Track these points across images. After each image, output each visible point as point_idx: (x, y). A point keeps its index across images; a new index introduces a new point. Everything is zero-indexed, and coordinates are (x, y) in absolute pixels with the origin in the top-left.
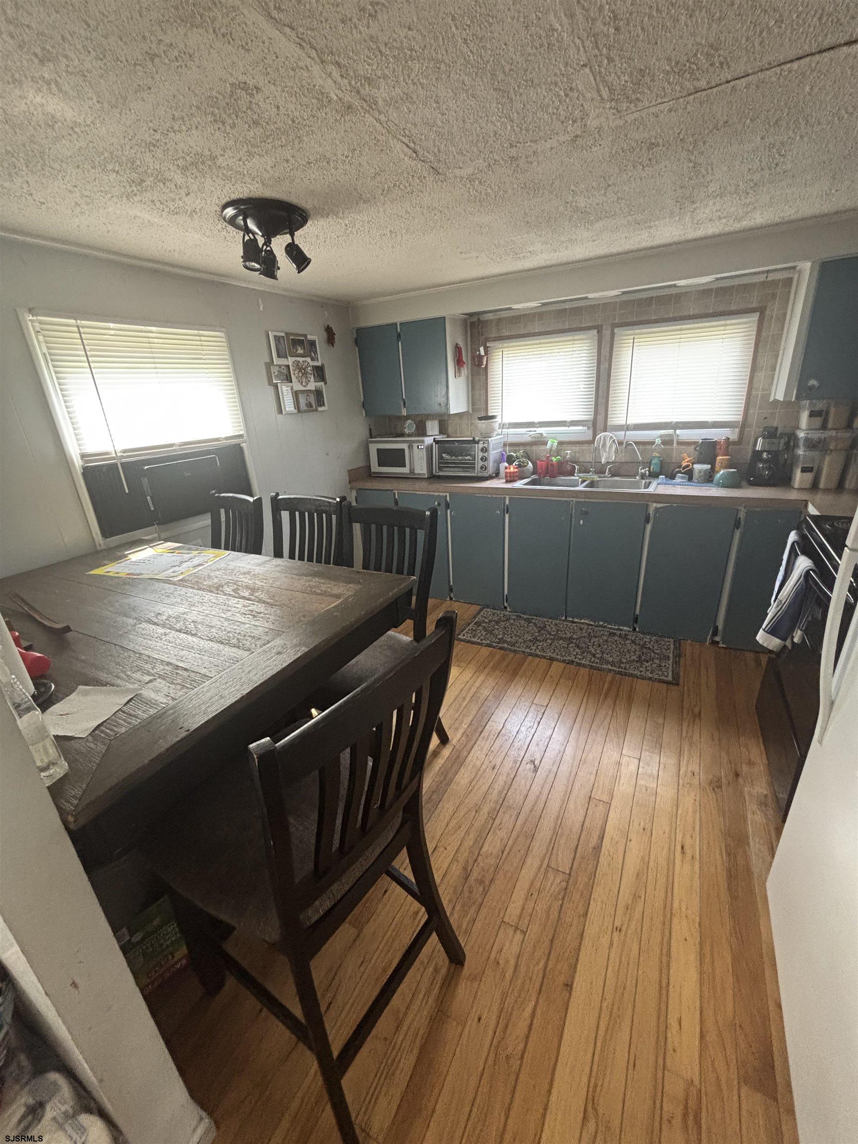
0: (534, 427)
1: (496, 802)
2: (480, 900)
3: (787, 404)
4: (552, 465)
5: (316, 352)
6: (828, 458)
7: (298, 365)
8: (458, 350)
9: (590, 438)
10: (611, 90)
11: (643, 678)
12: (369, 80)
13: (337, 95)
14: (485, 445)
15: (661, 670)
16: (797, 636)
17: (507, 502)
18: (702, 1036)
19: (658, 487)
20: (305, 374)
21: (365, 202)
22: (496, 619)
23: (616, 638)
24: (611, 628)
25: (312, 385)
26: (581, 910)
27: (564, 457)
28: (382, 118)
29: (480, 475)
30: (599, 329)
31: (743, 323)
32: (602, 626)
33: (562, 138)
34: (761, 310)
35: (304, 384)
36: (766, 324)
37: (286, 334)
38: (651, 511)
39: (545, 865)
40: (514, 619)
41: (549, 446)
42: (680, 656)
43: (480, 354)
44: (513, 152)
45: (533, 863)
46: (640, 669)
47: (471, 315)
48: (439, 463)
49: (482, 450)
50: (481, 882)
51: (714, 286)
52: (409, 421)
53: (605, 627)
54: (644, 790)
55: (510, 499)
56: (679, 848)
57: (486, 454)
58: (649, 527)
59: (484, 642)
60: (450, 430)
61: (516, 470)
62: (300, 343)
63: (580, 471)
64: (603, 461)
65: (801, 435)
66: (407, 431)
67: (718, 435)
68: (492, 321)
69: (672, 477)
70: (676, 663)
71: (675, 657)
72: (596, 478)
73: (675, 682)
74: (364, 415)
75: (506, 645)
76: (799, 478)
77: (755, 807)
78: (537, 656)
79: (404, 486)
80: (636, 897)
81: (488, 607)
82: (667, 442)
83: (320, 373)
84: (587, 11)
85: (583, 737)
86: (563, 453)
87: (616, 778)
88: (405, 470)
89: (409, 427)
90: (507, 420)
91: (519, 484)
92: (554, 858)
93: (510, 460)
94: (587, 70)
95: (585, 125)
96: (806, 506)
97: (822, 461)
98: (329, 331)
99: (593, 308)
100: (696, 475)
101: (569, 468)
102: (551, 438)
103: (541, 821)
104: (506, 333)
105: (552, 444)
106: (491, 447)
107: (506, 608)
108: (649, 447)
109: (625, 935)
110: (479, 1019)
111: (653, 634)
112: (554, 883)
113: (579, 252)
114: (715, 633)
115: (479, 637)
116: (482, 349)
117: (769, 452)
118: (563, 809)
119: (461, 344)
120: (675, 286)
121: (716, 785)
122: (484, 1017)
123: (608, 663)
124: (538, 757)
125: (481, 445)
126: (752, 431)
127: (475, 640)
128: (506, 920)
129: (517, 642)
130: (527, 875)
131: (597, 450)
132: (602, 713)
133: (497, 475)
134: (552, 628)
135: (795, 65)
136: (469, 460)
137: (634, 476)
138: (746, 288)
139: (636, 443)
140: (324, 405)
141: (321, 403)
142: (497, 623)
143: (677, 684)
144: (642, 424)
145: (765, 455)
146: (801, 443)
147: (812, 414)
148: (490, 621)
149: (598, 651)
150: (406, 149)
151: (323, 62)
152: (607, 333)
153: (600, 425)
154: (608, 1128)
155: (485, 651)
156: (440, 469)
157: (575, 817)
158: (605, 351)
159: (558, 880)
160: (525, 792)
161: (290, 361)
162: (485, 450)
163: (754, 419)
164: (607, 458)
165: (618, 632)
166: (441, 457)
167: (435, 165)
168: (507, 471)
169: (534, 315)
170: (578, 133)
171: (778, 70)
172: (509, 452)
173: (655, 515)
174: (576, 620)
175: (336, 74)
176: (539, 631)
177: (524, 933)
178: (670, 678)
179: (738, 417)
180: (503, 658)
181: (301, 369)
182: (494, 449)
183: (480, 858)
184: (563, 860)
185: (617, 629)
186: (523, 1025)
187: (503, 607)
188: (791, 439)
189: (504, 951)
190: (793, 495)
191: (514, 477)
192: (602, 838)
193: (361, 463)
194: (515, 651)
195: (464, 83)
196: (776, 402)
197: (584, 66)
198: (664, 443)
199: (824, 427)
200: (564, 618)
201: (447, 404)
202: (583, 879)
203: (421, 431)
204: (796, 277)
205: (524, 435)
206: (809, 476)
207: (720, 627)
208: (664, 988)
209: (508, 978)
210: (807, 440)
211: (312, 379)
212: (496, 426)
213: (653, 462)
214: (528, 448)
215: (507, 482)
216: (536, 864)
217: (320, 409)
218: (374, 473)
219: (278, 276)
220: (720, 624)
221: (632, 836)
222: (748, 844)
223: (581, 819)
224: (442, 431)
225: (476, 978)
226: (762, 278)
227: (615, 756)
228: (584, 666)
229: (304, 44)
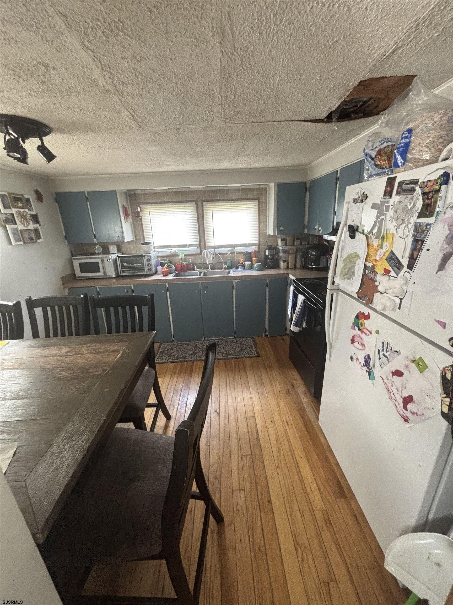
0: (171, 248)
1: (207, 437)
2: (219, 487)
3: (274, 236)
4: (184, 266)
5: (31, 206)
6: (290, 257)
7: (20, 213)
8: (124, 208)
9: (199, 252)
10: (225, 116)
11: (246, 357)
12: (123, 83)
13: (103, 84)
14: (149, 258)
15: (251, 352)
16: (304, 325)
17: (167, 286)
18: (319, 490)
19: (233, 273)
20: (26, 219)
21: (93, 131)
22: (171, 347)
23: (229, 343)
24: (225, 339)
25: (32, 226)
26: (262, 468)
27: (189, 262)
28: (123, 100)
29: (148, 273)
30: (196, 202)
31: (252, 204)
32: (221, 339)
33: (202, 126)
34: (259, 199)
35: (26, 225)
36: (261, 205)
37: (9, 193)
38: (234, 283)
39: (240, 455)
40: (180, 346)
41: (180, 257)
42: (256, 344)
43: (138, 211)
44: (179, 127)
45: (235, 457)
46: (244, 354)
47: (129, 190)
48: (122, 268)
49: (148, 260)
50: (216, 478)
51: (240, 188)
52: (97, 246)
53: (223, 339)
54: (265, 405)
55: (168, 284)
56: (286, 423)
57: (150, 263)
58: (234, 291)
59: (169, 361)
60: (123, 250)
61: (168, 270)
62: (20, 199)
63: (198, 268)
64: (207, 263)
65: (281, 248)
66: (96, 251)
67: (252, 249)
68: (141, 194)
69: (237, 268)
70: (256, 347)
71: (254, 345)
72: (205, 271)
73: (258, 356)
74: (67, 243)
75: (181, 359)
76: (282, 265)
77: (303, 396)
78: (198, 360)
79: (103, 283)
80: (279, 450)
81: (164, 342)
82: (232, 253)
83: (35, 219)
84: (227, 88)
85: (233, 391)
86: (187, 260)
87: (253, 405)
88: (101, 274)
89: (98, 249)
90: (156, 244)
91: (171, 277)
92: (242, 451)
93: (162, 265)
94: (220, 107)
95: (211, 124)
96: (288, 275)
97: (288, 257)
98: (37, 192)
99: (192, 192)
100: (246, 266)
101: (192, 267)
102: (181, 253)
103: (231, 436)
104: (149, 201)
105: (181, 256)
106: (152, 258)
107: (173, 341)
108: (225, 255)
109: (282, 468)
110: (241, 540)
111: (242, 338)
112: (247, 462)
113: (188, 167)
114: (266, 332)
115: (165, 359)
116: (139, 208)
117: (271, 255)
118: (237, 427)
119: (126, 205)
120: (226, 186)
121: (288, 393)
122: (242, 538)
123: (230, 355)
124: (217, 408)
125: (146, 258)
126: (263, 247)
127: (164, 361)
128: (234, 489)
129: (186, 356)
130: (234, 463)
131: (203, 258)
132: (236, 377)
133: (156, 273)
134: (200, 346)
135: (283, 123)
136: (140, 266)
137: (221, 268)
138: (252, 190)
139: (220, 254)
140: (40, 238)
141: (38, 237)
142: (172, 349)
143: (259, 356)
144: (220, 246)
145: (269, 257)
146: (281, 251)
147: (282, 240)
148: (168, 350)
149: (224, 351)
150: (129, 115)
151: (103, 69)
152: (200, 204)
153: (203, 246)
154: (305, 547)
155: (171, 365)
156: (123, 271)
157: (243, 428)
158: (200, 211)
159: (248, 459)
160: (218, 427)
161: (14, 211)
162: (149, 260)
163: (262, 242)
164: (209, 261)
165: (229, 340)
166: (122, 265)
167: (141, 124)
168: (162, 270)
169: (164, 193)
170: (208, 126)
171: (278, 122)
172: (160, 260)
173: (236, 285)
174: (209, 339)
175: (107, 76)
176: (195, 348)
177: (244, 490)
178: (256, 355)
179: (257, 242)
180: (182, 366)
181: (23, 216)
182: (153, 260)
183: (211, 467)
184: (246, 449)
185: (228, 339)
186: (260, 531)
187: (172, 341)
188: (276, 249)
189: (239, 503)
190: (281, 272)
191: (167, 273)
192: (257, 433)
193: (68, 272)
194: (187, 361)
195: (169, 97)
196: (269, 235)
197: (219, 105)
198: (231, 253)
199: (286, 245)
200: (203, 339)
201: (123, 236)
202: (257, 453)
203: (106, 251)
204: (268, 187)
205: (166, 252)
206: (285, 264)
207: (267, 329)
208: (301, 480)
209: (245, 514)
210: (282, 249)
211: (31, 222)
212: (152, 247)
213: (228, 262)
214: (170, 258)
215: (164, 276)
216: (236, 457)
217: (38, 241)
218: (78, 277)
219: (28, 162)
220: (267, 327)
221: (269, 426)
222: (307, 411)
223: (246, 428)
224: (119, 250)
225: (233, 522)
226: (257, 187)
227: (249, 395)
228: (221, 359)
229: (96, 60)
